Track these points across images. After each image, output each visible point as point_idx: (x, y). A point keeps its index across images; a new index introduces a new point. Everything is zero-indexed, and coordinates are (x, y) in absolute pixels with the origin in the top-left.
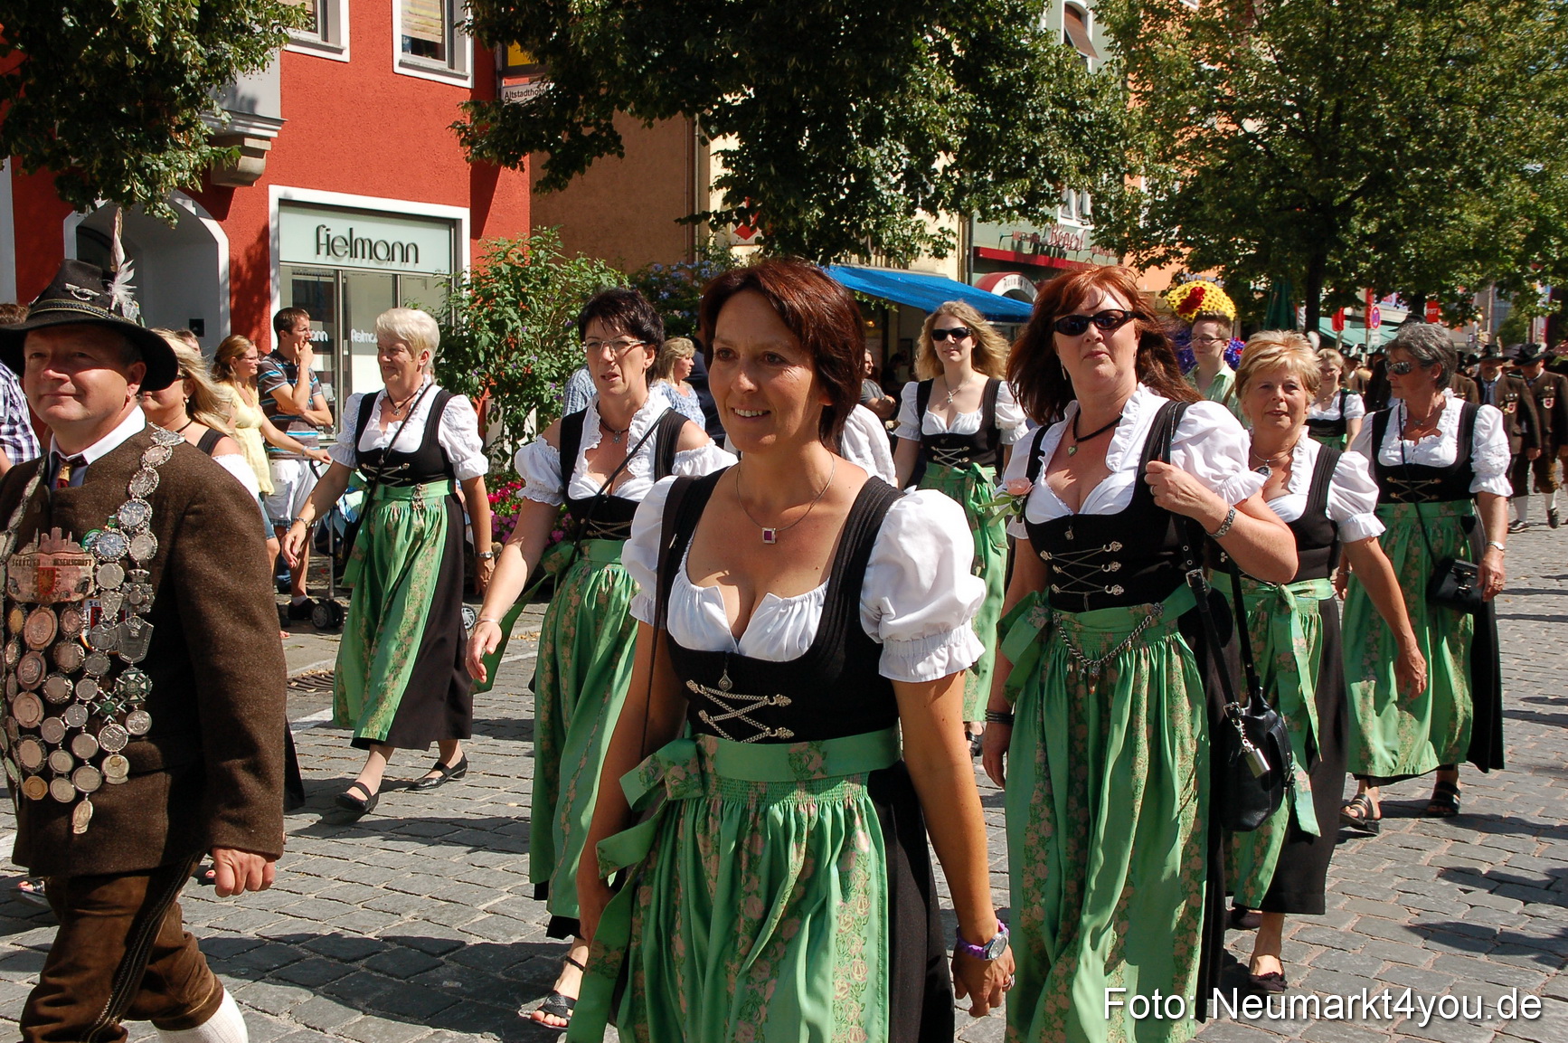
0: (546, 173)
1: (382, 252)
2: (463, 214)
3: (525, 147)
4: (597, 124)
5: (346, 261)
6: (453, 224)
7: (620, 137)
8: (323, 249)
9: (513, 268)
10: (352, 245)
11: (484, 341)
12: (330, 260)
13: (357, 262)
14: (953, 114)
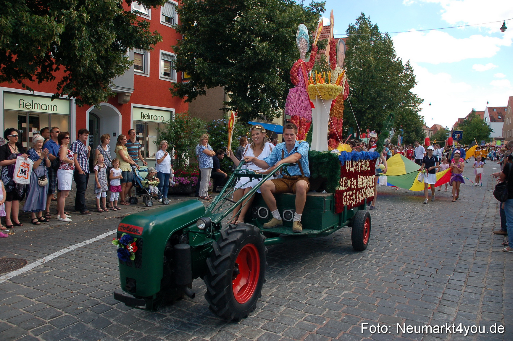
1: (155, 118)
2: (173, 110)
6: (171, 112)
8: (143, 117)
10: (149, 116)
12: (144, 120)
13: (150, 120)
14: (282, 87)
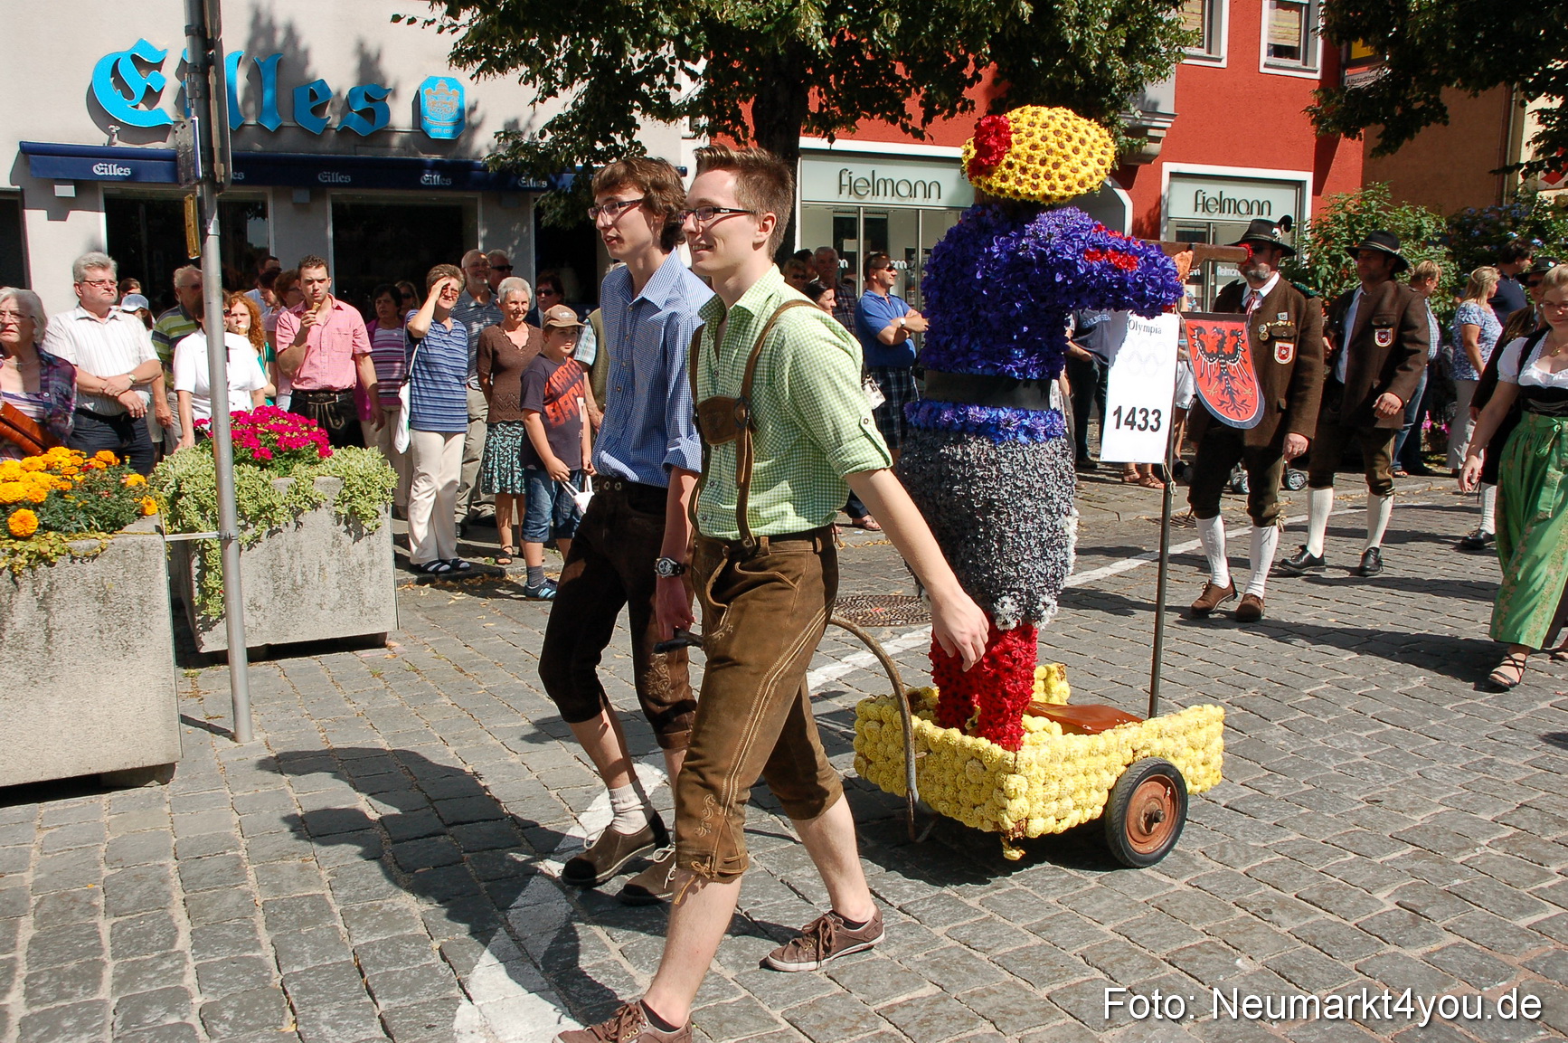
0: (1380, 141)
2: (1307, 177)
3: (1364, 122)
4: (1426, 99)
5: (1216, 216)
6: (1299, 185)
7: (1445, 108)
8: (1200, 207)
9: (1350, 216)
10: (1221, 204)
11: (1324, 271)
12: (1205, 216)
13: (1225, 216)
